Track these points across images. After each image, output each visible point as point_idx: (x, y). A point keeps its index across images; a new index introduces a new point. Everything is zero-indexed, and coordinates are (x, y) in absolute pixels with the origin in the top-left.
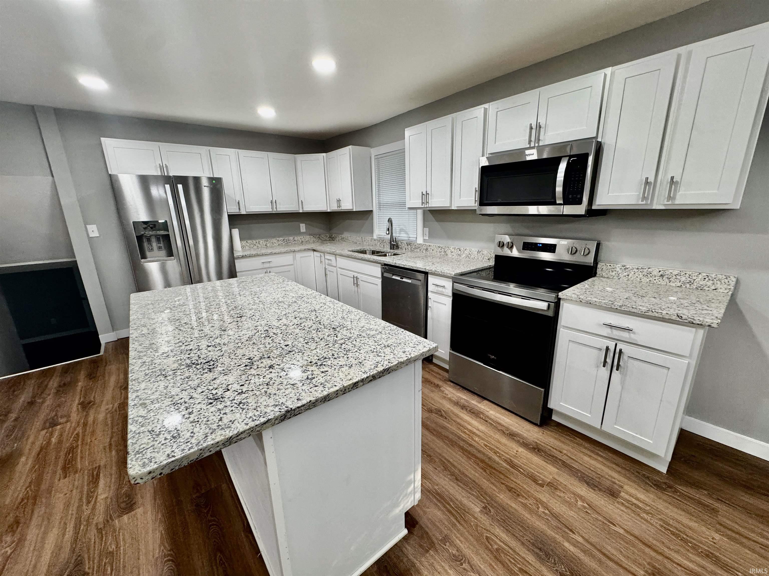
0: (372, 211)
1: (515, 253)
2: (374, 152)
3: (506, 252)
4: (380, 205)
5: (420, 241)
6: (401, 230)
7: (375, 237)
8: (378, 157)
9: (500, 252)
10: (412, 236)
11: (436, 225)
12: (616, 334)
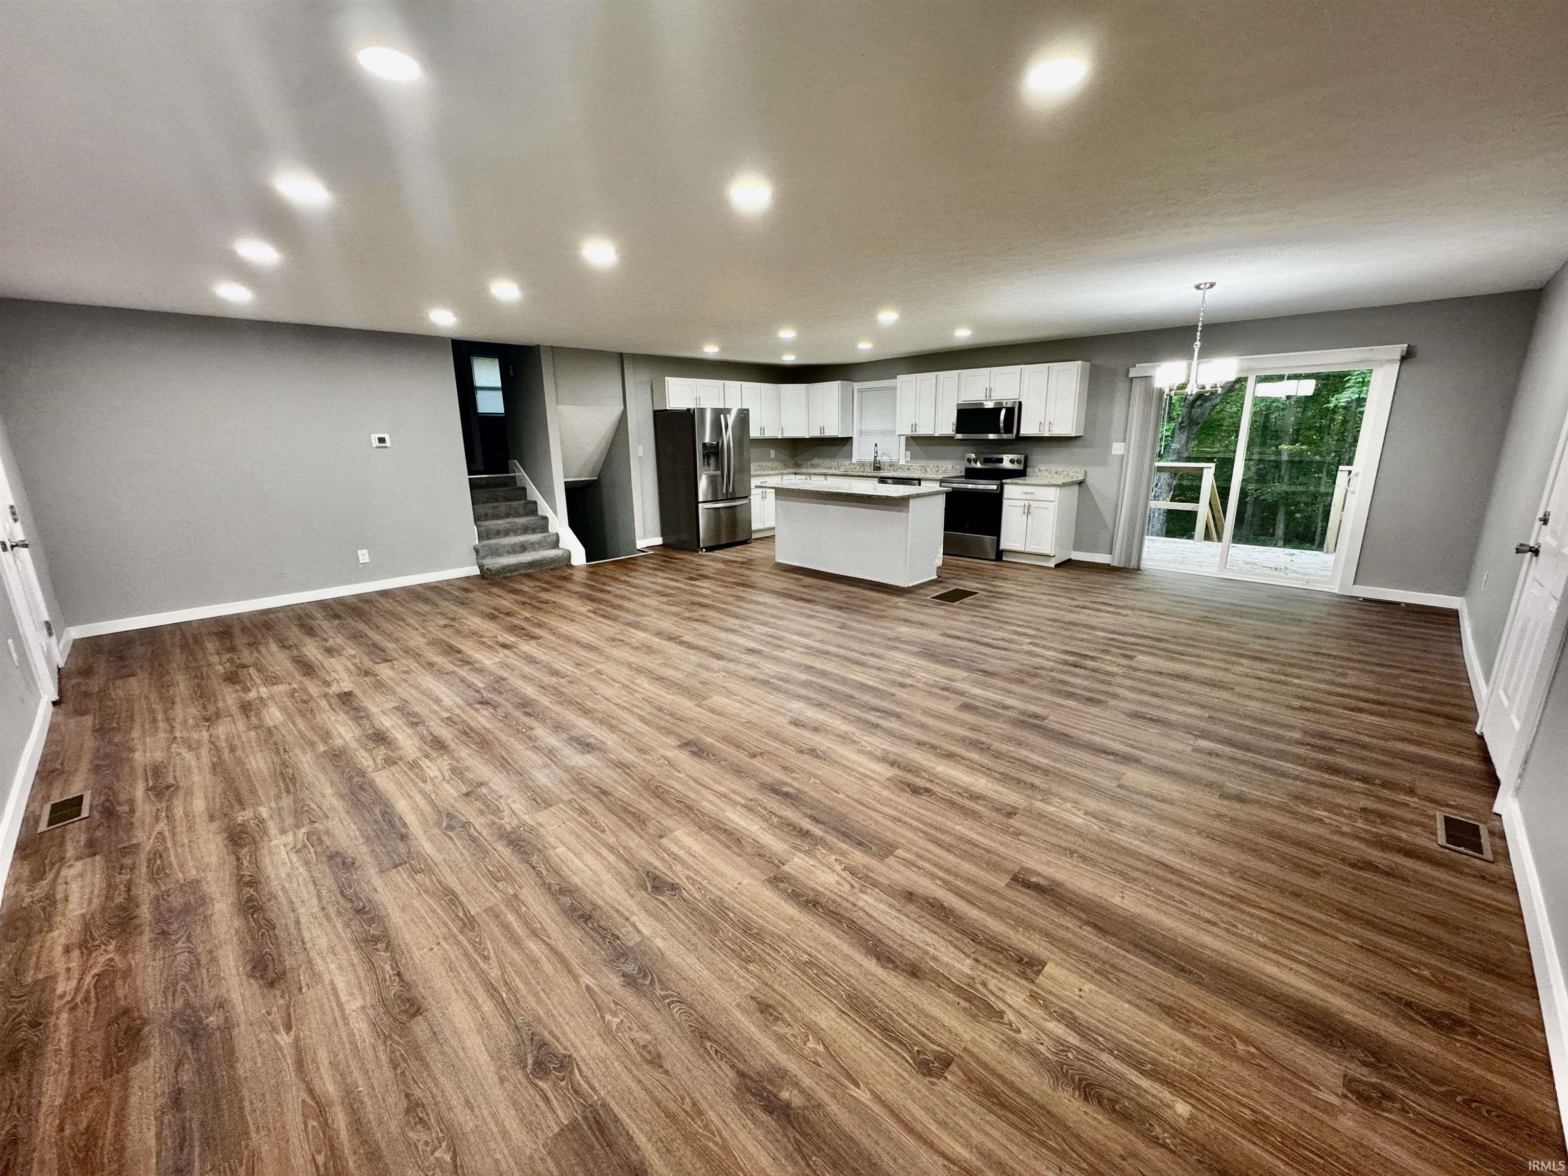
0: (851, 438)
1: (979, 465)
2: (857, 386)
3: (973, 465)
4: (861, 433)
5: (902, 462)
6: (883, 454)
7: (854, 461)
8: (861, 391)
9: (968, 466)
10: (895, 459)
11: (917, 448)
12: (1029, 497)
